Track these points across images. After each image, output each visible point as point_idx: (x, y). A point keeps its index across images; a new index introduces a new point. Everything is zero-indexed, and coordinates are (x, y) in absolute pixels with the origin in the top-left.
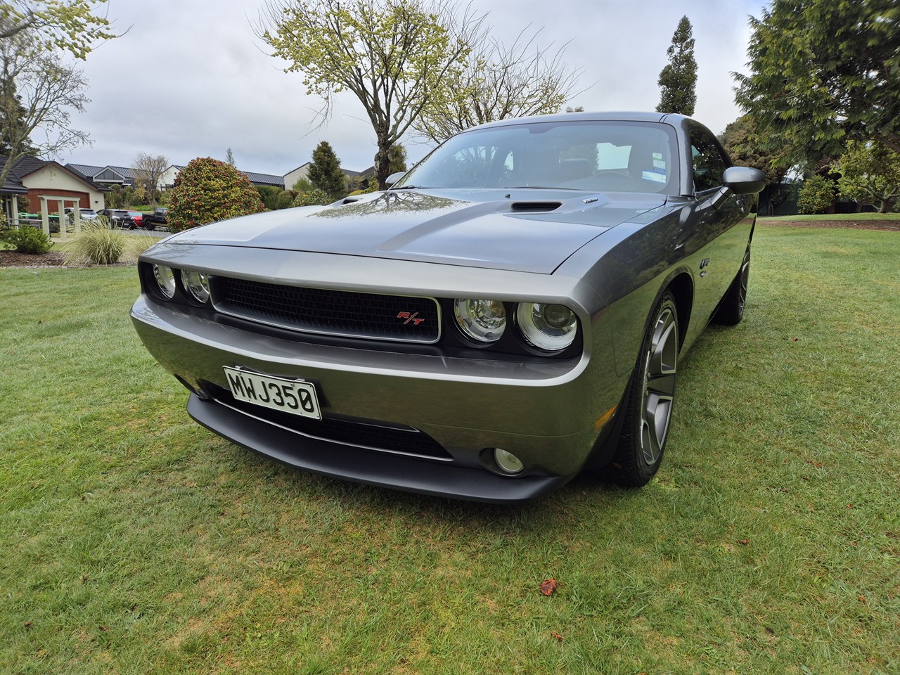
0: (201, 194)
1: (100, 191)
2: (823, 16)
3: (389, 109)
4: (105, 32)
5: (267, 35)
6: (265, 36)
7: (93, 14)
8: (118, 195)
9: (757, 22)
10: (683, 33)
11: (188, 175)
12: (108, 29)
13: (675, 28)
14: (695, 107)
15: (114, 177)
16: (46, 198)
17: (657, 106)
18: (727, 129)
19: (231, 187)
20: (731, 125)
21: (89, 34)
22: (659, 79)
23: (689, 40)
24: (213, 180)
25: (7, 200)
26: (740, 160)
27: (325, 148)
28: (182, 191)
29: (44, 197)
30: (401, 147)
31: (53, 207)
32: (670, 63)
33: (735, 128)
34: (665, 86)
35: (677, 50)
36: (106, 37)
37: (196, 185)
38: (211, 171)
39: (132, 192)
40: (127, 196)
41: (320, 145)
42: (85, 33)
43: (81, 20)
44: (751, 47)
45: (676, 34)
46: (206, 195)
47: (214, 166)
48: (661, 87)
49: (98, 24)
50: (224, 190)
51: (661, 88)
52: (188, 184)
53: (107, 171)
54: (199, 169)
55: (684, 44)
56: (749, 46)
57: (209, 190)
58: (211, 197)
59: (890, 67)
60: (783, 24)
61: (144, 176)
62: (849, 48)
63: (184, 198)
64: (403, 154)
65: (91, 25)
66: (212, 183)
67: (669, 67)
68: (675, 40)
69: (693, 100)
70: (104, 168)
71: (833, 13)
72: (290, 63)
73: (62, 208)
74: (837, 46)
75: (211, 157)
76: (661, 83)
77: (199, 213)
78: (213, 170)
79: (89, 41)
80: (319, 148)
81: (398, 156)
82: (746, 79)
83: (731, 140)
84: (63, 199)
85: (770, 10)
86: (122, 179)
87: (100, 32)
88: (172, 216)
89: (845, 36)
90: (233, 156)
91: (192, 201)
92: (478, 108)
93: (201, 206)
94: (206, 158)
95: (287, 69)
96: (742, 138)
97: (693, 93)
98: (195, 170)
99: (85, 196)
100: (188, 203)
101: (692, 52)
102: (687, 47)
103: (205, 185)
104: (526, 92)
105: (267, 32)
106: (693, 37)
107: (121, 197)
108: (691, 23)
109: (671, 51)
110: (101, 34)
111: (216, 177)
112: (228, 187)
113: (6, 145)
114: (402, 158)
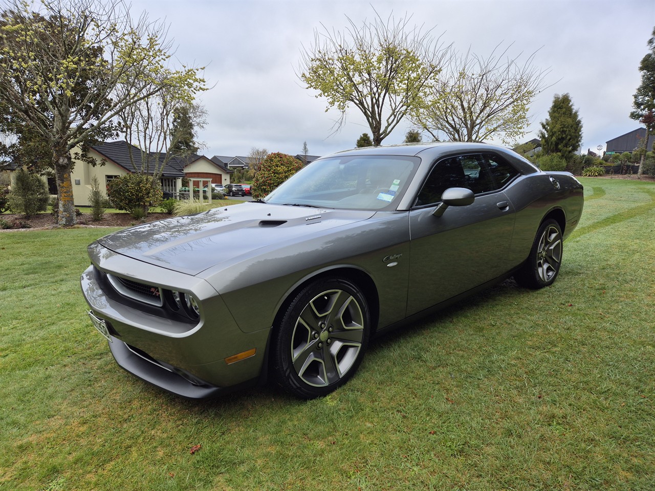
0: (272, 176)
1: (228, 173)
3: (380, 117)
4: (202, 87)
5: (304, 75)
6: (302, 76)
7: (197, 77)
8: (239, 174)
11: (265, 164)
12: (204, 85)
15: (240, 163)
16: (192, 179)
17: (638, 88)
19: (290, 170)
21: (194, 89)
22: (640, 66)
24: (280, 167)
25: (174, 181)
27: (365, 138)
28: (262, 174)
29: (191, 179)
31: (196, 184)
34: (645, 71)
36: (203, 90)
37: (269, 170)
38: (279, 161)
39: (247, 172)
40: (245, 175)
41: (362, 136)
42: (193, 89)
43: (191, 81)
46: (275, 176)
47: (281, 158)
48: (642, 72)
49: (200, 83)
50: (285, 173)
52: (265, 170)
53: (236, 160)
54: (272, 160)
57: (277, 173)
58: (278, 178)
61: (254, 162)
63: (262, 178)
65: (195, 84)
66: (279, 168)
67: (649, 56)
70: (234, 158)
72: (319, 91)
73: (201, 185)
75: (280, 152)
76: (641, 69)
77: (270, 188)
78: (280, 160)
79: (195, 93)
80: (361, 138)
84: (202, 180)
86: (243, 164)
87: (200, 87)
88: (255, 190)
90: (307, 147)
91: (266, 181)
92: (462, 106)
93: (271, 184)
94: (277, 152)
95: (317, 95)
98: (269, 161)
99: (219, 176)
100: (264, 182)
103: (275, 170)
104: (499, 92)
105: (303, 74)
107: (241, 176)
109: (651, 42)
110: (201, 88)
111: (282, 165)
112: (288, 171)
113: (182, 146)
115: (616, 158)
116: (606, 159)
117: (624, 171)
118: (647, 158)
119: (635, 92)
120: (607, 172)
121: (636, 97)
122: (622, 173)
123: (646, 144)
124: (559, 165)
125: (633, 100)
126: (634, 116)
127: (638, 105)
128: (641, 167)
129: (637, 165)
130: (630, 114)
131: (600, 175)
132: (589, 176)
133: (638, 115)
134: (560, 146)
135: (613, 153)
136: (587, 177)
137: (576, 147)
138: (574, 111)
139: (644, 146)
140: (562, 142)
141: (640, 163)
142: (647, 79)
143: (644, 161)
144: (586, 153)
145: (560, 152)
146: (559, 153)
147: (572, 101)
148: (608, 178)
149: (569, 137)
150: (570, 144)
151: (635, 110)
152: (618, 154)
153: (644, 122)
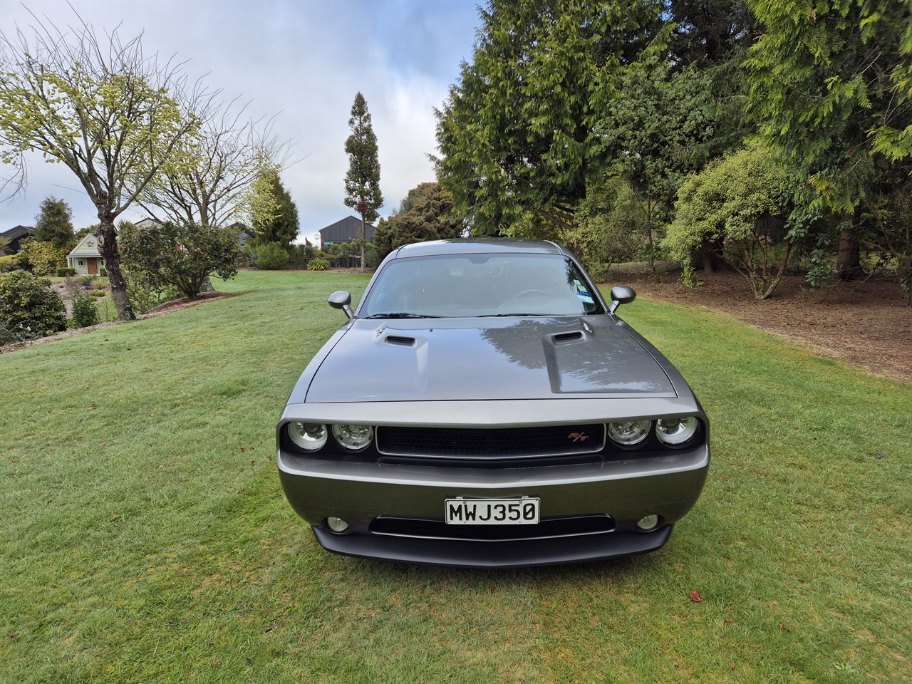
2: (494, 117)
9: (440, 113)
10: (360, 107)
13: (352, 103)
14: (381, 174)
17: (347, 172)
18: (409, 194)
20: (412, 191)
22: (346, 147)
23: (366, 114)
26: (426, 222)
30: (63, 204)
32: (353, 134)
33: (417, 194)
34: (352, 154)
35: (357, 122)
44: (438, 134)
45: (354, 108)
51: (349, 155)
55: (362, 118)
56: (436, 132)
59: (545, 161)
60: (464, 119)
62: (515, 142)
64: (66, 212)
67: (352, 137)
68: (354, 113)
69: (378, 167)
71: (500, 114)
74: (507, 140)
76: (348, 151)
81: (60, 214)
82: (439, 160)
83: (417, 205)
85: (448, 104)
89: (511, 133)
96: (425, 204)
97: (376, 161)
101: (370, 126)
102: (365, 121)
106: (369, 111)
108: (366, 100)
109: (351, 122)
114: (66, 217)
115: (335, 249)
116: (325, 249)
117: (348, 264)
118: (367, 249)
119: (345, 176)
120: (333, 265)
121: (347, 182)
122: (345, 266)
123: (364, 235)
124: (281, 256)
125: (345, 185)
126: (349, 203)
127: (350, 191)
128: (363, 259)
129: (358, 257)
130: (344, 201)
131: (326, 269)
132: (315, 270)
133: (352, 201)
134: (278, 234)
135: (332, 243)
136: (313, 271)
137: (294, 236)
138: (285, 191)
139: (362, 236)
140: (279, 229)
141: (360, 255)
142: (354, 163)
143: (365, 252)
144: (304, 243)
145: (279, 240)
146: (278, 242)
147: (282, 179)
148: (334, 271)
149: (286, 223)
150: (289, 230)
151: (348, 196)
152: (336, 245)
153: (359, 210)
